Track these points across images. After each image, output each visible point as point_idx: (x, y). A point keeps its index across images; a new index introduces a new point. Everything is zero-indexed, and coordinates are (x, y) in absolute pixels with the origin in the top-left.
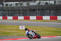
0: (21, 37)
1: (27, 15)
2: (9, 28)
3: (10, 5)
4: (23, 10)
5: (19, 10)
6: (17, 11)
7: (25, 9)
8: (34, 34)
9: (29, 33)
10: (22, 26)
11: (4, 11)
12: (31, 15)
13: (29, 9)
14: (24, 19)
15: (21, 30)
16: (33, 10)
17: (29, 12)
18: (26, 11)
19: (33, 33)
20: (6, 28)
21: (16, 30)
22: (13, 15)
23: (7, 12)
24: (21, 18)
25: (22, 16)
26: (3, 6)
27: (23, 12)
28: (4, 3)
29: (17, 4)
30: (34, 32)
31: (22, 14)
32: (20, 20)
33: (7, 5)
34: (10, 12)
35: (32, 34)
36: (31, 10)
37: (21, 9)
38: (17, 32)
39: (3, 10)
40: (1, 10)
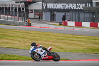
8: (44, 53)
9: (35, 51)
11: (93, 13)
19: (44, 51)
26: (92, 5)
28: (93, 1)
30: (46, 49)
33: (98, 4)
39: (91, 12)
40: (89, 12)
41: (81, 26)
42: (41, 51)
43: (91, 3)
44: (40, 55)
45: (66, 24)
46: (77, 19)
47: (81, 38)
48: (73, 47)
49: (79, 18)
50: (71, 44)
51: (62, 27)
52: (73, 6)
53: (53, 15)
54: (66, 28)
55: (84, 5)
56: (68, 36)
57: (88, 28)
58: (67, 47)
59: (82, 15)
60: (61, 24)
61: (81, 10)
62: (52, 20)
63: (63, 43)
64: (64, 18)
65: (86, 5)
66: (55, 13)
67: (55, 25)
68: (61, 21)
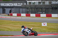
0: (43, 33)
1: (49, 13)
2: (32, 25)
3: (33, 3)
4: (45, 8)
5: (42, 8)
6: (40, 9)
7: (47, 8)
9: (25, 30)
10: (44, 23)
11: (28, 8)
12: (53, 13)
13: (51, 7)
14: (46, 17)
15: (43, 27)
16: (55, 8)
17: (51, 10)
18: (48, 9)
20: (29, 24)
21: (38, 26)
22: (36, 12)
23: (31, 10)
24: (43, 15)
25: (44, 14)
26: (27, 4)
27: (45, 10)
28: (27, 1)
29: (40, 3)
30: (30, 29)
31: (44, 12)
32: (42, 17)
33: (30, 3)
34: (33, 10)
35: (28, 32)
36: (53, 8)
37: (43, 7)
38: (40, 28)
39: (26, 8)
40: (25, 8)
41: (21, 16)
42: (28, 30)
43: (26, 3)
44: (27, 32)
45: (11, 15)
46: (18, 12)
47: (20, 23)
48: (16, 28)
49: (19, 11)
50: (15, 26)
51: (9, 17)
52: (16, 5)
53: (4, 10)
54: (12, 17)
55: (22, 4)
56: (13, 22)
57: (24, 17)
58: (12, 28)
59: (21, 10)
60: (8, 15)
61: (20, 7)
62: (4, 13)
63: (10, 26)
64: (10, 12)
65: (23, 4)
66: (5, 9)
67: (5, 16)
68: (9, 13)
